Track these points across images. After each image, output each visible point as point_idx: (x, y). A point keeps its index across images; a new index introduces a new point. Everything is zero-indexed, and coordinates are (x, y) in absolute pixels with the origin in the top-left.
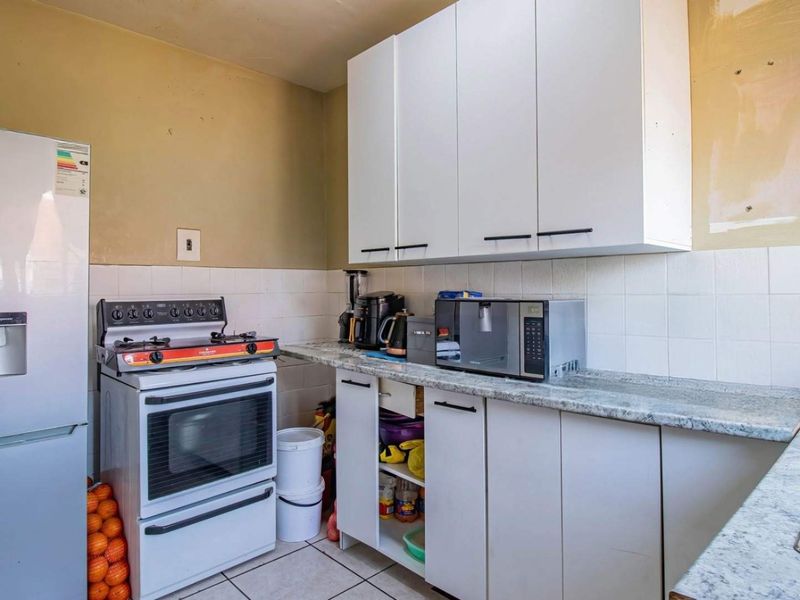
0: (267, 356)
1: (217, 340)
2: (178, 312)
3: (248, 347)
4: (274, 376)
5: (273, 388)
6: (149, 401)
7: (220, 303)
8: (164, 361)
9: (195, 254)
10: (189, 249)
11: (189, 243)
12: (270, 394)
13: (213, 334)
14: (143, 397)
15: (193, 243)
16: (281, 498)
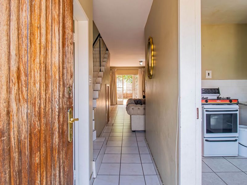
0: (235, 104)
1: (219, 98)
2: (207, 91)
3: (229, 101)
4: (238, 109)
5: (238, 112)
6: (206, 111)
7: (218, 89)
8: (208, 102)
9: (210, 77)
10: (209, 75)
11: (209, 74)
12: (237, 114)
13: (217, 97)
14: (205, 110)
15: (210, 74)
16: (239, 143)
